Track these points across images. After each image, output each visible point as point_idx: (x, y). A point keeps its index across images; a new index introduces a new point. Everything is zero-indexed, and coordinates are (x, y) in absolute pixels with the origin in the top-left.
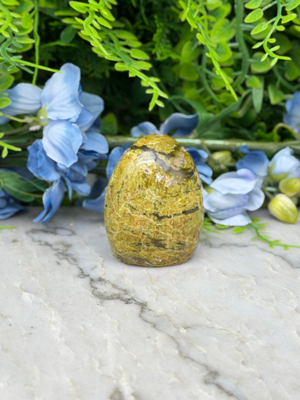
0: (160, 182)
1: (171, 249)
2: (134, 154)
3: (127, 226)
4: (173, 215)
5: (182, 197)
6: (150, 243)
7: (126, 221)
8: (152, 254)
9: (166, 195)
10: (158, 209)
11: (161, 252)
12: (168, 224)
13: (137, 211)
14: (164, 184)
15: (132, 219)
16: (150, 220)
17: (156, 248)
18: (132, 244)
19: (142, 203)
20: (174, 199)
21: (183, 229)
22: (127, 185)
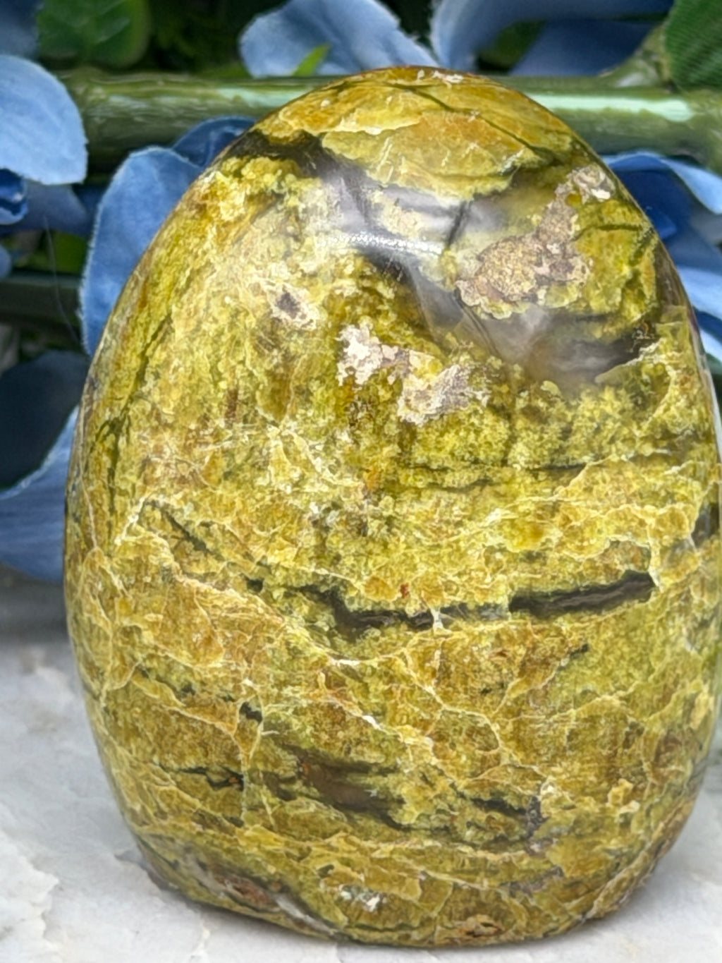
0: (366, 388)
1: (434, 833)
2: (233, 185)
3: (156, 648)
4: (444, 611)
5: (517, 502)
6: (291, 781)
7: (151, 617)
8: (309, 849)
9: (402, 474)
10: (338, 558)
11: (369, 844)
12: (406, 667)
13: (212, 562)
14: (393, 401)
15: (181, 608)
16: (290, 630)
17: (334, 814)
18: (191, 771)
19: (244, 510)
20: (460, 505)
21: (514, 711)
22: (160, 382)
